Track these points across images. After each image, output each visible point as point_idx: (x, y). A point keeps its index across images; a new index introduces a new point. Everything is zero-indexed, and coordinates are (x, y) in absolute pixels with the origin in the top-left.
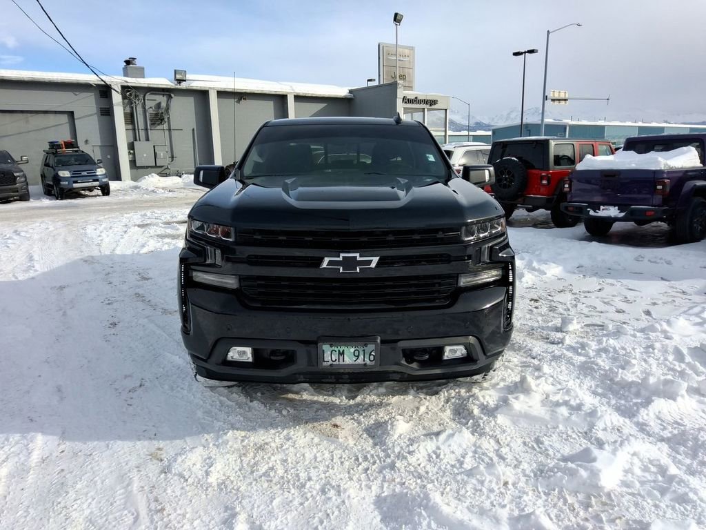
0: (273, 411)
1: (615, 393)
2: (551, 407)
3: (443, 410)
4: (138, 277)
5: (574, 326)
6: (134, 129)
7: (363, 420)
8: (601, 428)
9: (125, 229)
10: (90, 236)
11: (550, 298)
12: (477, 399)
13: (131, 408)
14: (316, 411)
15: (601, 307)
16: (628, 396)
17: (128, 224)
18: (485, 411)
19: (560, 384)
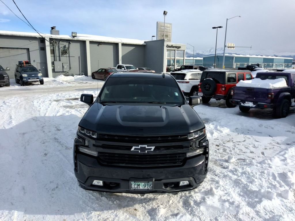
0: (111, 202)
1: (248, 196)
2: (222, 202)
3: (179, 202)
4: (55, 129)
5: (233, 160)
6: (54, 56)
7: (147, 207)
8: (241, 213)
9: (50, 102)
10: (35, 106)
11: (224, 144)
12: (193, 197)
13: (53, 199)
14: (128, 202)
15: (244, 150)
16: (253, 197)
17: (51, 99)
18: (196, 204)
19: (226, 190)
